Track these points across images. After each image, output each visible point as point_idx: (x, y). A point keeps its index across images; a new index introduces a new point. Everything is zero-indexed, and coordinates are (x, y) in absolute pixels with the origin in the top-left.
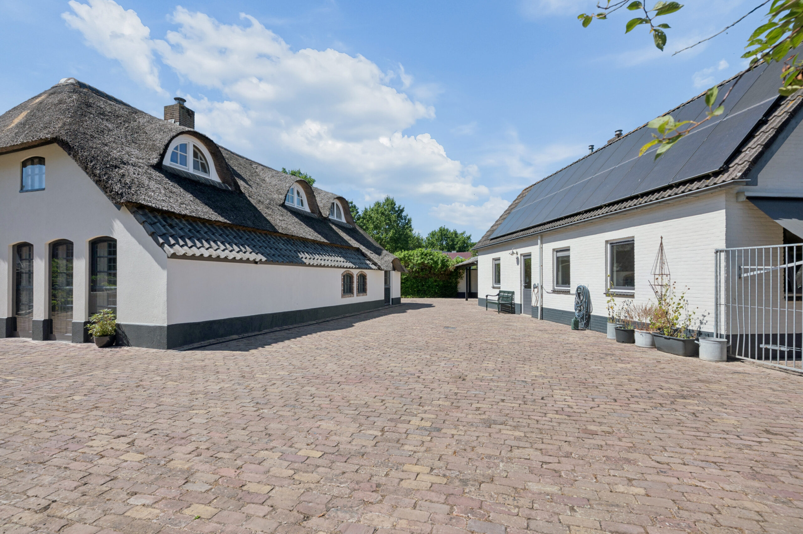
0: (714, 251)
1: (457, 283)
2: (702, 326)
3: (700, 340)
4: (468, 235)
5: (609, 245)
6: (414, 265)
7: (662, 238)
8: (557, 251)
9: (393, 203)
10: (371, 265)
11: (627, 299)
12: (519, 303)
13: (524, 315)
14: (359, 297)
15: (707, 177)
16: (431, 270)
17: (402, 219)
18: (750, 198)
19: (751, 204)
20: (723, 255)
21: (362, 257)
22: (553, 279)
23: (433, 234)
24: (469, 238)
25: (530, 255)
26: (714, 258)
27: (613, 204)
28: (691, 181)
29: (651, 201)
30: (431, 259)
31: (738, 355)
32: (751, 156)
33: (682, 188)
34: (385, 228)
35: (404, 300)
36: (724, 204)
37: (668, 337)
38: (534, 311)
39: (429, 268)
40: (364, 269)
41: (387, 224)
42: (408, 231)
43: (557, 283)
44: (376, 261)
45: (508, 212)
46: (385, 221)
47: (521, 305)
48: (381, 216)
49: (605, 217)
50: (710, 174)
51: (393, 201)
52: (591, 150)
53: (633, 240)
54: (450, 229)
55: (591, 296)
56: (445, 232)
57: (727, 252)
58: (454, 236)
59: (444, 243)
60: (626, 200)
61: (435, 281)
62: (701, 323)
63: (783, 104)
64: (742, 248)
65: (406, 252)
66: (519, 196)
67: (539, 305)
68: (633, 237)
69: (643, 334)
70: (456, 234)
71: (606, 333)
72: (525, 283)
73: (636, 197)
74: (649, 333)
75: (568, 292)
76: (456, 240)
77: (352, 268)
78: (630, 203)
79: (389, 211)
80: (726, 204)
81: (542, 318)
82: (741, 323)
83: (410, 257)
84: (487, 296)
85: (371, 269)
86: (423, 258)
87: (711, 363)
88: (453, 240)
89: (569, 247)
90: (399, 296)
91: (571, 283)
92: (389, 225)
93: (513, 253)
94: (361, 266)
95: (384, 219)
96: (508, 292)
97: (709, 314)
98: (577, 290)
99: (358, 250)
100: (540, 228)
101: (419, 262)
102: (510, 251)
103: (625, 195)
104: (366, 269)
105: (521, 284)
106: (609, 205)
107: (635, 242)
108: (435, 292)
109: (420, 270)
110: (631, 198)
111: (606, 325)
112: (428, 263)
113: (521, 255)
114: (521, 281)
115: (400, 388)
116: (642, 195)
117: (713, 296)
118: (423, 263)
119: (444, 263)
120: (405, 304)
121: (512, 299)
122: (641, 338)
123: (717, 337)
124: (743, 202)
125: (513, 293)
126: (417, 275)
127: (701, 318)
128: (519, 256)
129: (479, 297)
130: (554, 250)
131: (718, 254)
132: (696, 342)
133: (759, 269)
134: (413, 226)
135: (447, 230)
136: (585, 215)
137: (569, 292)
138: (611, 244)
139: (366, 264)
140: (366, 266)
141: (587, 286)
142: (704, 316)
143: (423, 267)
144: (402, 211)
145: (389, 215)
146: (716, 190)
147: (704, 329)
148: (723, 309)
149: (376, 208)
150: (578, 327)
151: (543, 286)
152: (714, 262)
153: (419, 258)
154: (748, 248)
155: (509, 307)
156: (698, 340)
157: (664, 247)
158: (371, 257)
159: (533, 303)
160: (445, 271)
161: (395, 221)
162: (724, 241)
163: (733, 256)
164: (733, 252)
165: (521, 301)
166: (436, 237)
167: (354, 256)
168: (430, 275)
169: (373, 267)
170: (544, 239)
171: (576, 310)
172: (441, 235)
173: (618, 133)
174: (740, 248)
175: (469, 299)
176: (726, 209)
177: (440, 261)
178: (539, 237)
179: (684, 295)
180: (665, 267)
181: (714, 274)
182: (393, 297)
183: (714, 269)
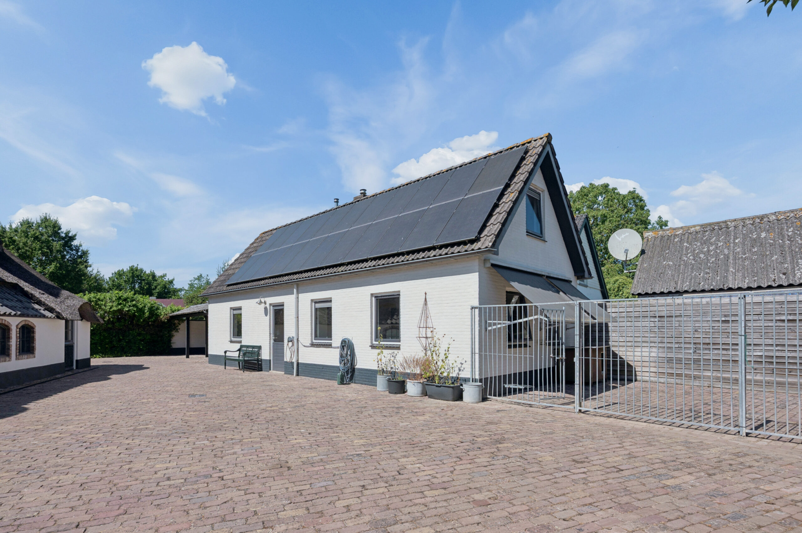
0: (470, 307)
1: (171, 336)
2: (460, 373)
3: (463, 385)
4: (171, 279)
5: (373, 298)
6: (105, 312)
7: (426, 294)
8: (316, 302)
9: (56, 227)
10: (42, 312)
11: (393, 351)
12: (268, 358)
13: (275, 372)
14: (20, 361)
15: (464, 243)
16: (133, 320)
17: (72, 250)
18: (493, 265)
19: (493, 270)
20: (477, 311)
21: (23, 299)
22: (312, 332)
23: (120, 274)
24: (171, 282)
25: (283, 305)
26: (470, 314)
27: (380, 258)
28: (452, 245)
29: (418, 259)
30: (134, 306)
31: (489, 395)
32: (496, 231)
33: (444, 251)
34: (41, 260)
35: (96, 361)
36: (477, 268)
37: (439, 385)
38: (288, 368)
39: (130, 317)
40: (32, 316)
41: (43, 254)
42: (82, 267)
43: (316, 336)
44: (52, 305)
45: (245, 255)
46: (41, 249)
47: (270, 360)
48: (33, 242)
49: (372, 270)
50: (467, 241)
51: (56, 222)
52: (336, 203)
53: (399, 295)
54: (145, 269)
55: (355, 348)
56: (138, 273)
57: (480, 309)
58: (150, 278)
59: (137, 286)
60: (393, 256)
61: (139, 334)
62: (460, 370)
63: (506, 194)
64: (492, 306)
65: (92, 295)
66: (257, 239)
67: (294, 360)
68: (399, 291)
69: (415, 384)
70: (154, 276)
71: (376, 386)
72: (275, 335)
73: (403, 254)
74: (420, 383)
75: (329, 346)
76: (155, 284)
77: (10, 315)
78: (396, 259)
79: (49, 237)
80: (479, 269)
81: (298, 375)
82: (491, 368)
83: (99, 302)
84: (225, 352)
85: (44, 316)
86: (121, 304)
87: (474, 405)
88: (149, 284)
89: (331, 298)
90: (88, 356)
91: (333, 336)
92: (47, 256)
93: (261, 302)
94: (25, 311)
95: (38, 247)
96: (253, 347)
97: (466, 362)
98: (342, 343)
99: (15, 287)
100: (296, 276)
101: (115, 308)
102: (258, 300)
103: (391, 251)
104: (36, 316)
105: (270, 337)
106: (375, 259)
107: (401, 297)
108: (140, 349)
109: (115, 320)
110: (398, 255)
111: (376, 377)
112: (129, 311)
113: (270, 304)
114: (270, 334)
115: (207, 504)
116: (408, 253)
117: (470, 346)
118: (120, 311)
119: (153, 311)
120: (97, 367)
121: (259, 354)
122: (413, 388)
123: (473, 381)
124: (489, 267)
125: (260, 348)
126: (110, 326)
127: (459, 366)
128: (268, 306)
129: (210, 352)
130: (312, 300)
131: (473, 310)
132: (461, 387)
133: (504, 323)
134: (90, 261)
135: (141, 270)
136: (350, 267)
137: (331, 345)
138: (376, 297)
139: (33, 309)
140: (35, 313)
141: (351, 339)
142: (462, 364)
143: (120, 315)
144: (72, 238)
145: (49, 241)
146: (473, 255)
147: (463, 375)
148: (477, 356)
149: (24, 229)
150: (343, 382)
151: (299, 339)
152: (470, 317)
153: (115, 304)
154: (496, 306)
155: (255, 364)
156: (462, 385)
157: (428, 303)
158: (43, 300)
159: (287, 358)
160: (154, 321)
161: (58, 251)
162: (478, 300)
163: (485, 312)
164: (485, 308)
165: (270, 357)
166: (125, 278)
167: (9, 296)
168: (131, 326)
169: (47, 313)
170: (299, 288)
171: (340, 363)
172: (133, 277)
173: (362, 191)
174: (490, 306)
175: (190, 356)
176: (479, 272)
177: (147, 308)
178: (295, 286)
179: (450, 346)
180: (429, 320)
181: (470, 327)
182: (79, 358)
183: (470, 323)
